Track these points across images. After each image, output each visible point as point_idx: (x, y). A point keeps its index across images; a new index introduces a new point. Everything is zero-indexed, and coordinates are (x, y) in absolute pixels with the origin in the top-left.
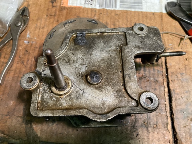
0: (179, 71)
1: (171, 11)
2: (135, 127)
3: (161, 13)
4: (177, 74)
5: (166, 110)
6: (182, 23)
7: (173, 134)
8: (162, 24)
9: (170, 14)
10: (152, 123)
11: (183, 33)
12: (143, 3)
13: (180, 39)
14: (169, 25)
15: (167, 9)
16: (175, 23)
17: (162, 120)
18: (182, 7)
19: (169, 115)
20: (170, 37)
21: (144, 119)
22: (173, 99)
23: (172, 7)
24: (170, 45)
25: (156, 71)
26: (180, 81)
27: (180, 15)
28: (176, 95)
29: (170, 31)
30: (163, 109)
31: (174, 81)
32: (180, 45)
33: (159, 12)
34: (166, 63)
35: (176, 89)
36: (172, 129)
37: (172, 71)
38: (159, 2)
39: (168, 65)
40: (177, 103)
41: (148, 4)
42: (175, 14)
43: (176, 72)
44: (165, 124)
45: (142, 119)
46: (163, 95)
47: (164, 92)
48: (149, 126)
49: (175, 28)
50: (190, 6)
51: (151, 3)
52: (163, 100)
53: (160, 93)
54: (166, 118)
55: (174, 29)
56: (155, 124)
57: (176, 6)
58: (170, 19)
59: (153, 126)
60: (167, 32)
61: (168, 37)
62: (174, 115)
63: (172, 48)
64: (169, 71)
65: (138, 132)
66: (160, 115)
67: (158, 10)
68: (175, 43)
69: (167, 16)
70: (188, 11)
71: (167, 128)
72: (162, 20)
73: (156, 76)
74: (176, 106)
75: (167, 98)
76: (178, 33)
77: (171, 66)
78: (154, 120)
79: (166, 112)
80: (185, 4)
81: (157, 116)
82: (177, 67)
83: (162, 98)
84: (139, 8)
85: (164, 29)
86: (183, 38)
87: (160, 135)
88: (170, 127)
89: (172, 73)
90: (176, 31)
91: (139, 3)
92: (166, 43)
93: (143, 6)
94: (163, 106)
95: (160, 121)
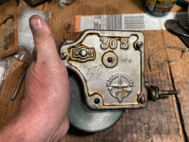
0: (184, 80)
1: (170, 28)
2: (149, 134)
3: (162, 30)
4: (183, 84)
5: (176, 116)
6: (182, 37)
7: (185, 139)
8: (164, 39)
9: (169, 30)
10: (164, 130)
11: (184, 46)
12: (145, 23)
13: (181, 52)
14: (170, 40)
15: (167, 26)
16: (176, 38)
17: (173, 126)
18: (180, 23)
19: (179, 121)
20: (172, 50)
21: (157, 126)
22: (182, 106)
23: (171, 24)
24: (173, 57)
25: (163, 82)
26: (186, 90)
27: (179, 31)
28: (184, 103)
29: (171, 46)
30: (173, 116)
31: (181, 90)
32: (182, 57)
33: (160, 29)
34: (171, 74)
35: (183, 97)
36: (183, 135)
37: (177, 81)
38: (159, 21)
39: (173, 76)
40: (186, 110)
41: (150, 23)
42: (175, 30)
43: (182, 81)
44: (177, 130)
45: (155, 127)
46: (172, 103)
47: (172, 100)
48: (162, 132)
49: (176, 42)
50: (187, 21)
51: (152, 22)
52: (172, 108)
53: (168, 102)
54: (176, 124)
55: (175, 43)
56: (168, 130)
57: (174, 23)
58: (170, 35)
59: (166, 133)
60: (168, 46)
61: (171, 50)
62: (184, 121)
63: (175, 60)
64: (175, 81)
65: (152, 139)
66: (171, 122)
67: (159, 28)
68: (177, 56)
69: (167, 32)
70: (186, 26)
71: (179, 134)
72: (163, 36)
73: (164, 87)
74: (185, 113)
75: (176, 105)
76: (179, 46)
77: (176, 77)
78: (166, 127)
79: (176, 118)
80: (182, 20)
81: (168, 123)
82: (182, 77)
83: (171, 106)
84: (142, 28)
85: (166, 44)
86: (185, 50)
87: (173, 140)
88: (181, 132)
89: (178, 83)
90: (177, 45)
91: (141, 23)
92: (170, 56)
93: (145, 26)
94: (172, 113)
95: (171, 127)
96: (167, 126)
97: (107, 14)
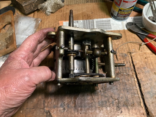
0: (142, 66)
1: (130, 28)
2: (119, 107)
3: (124, 30)
4: (141, 69)
5: (138, 93)
6: (139, 35)
7: (146, 109)
8: (126, 37)
9: (130, 30)
10: (130, 103)
11: (140, 41)
12: (111, 25)
13: (139, 45)
14: (130, 37)
15: (128, 27)
16: (134, 36)
17: (136, 100)
18: (137, 24)
19: (140, 96)
20: (133, 44)
21: (124, 101)
22: (142, 85)
23: (130, 26)
24: (133, 50)
25: (127, 68)
26: (144, 73)
27: (136, 30)
28: (143, 83)
29: (132, 41)
30: (136, 93)
31: (140, 73)
32: (140, 49)
33: (123, 29)
34: (133, 62)
35: (142, 78)
36: (144, 106)
37: (137, 67)
38: (122, 23)
39: (134, 63)
40: (145, 88)
41: (115, 25)
42: (133, 30)
43: (140, 67)
44: (139, 103)
45: (123, 101)
46: (134, 83)
47: (134, 81)
48: (128, 105)
49: (135, 38)
50: (142, 23)
51: (117, 24)
52: (135, 87)
53: (132, 82)
54: (139, 99)
55: (134, 40)
56: (133, 103)
57: (133, 25)
58: (131, 33)
59: (131, 105)
60: (129, 42)
61: (131, 45)
62: (144, 96)
63: (135, 52)
64: (136, 67)
65: (122, 110)
66: (134, 97)
67: (122, 28)
68: (137, 48)
69: (128, 31)
70: (141, 26)
71: (141, 105)
72: (125, 34)
73: (128, 72)
74: (144, 90)
75: (137, 85)
76: (137, 42)
77: (136, 64)
79: (138, 94)
80: (138, 22)
81: (133, 98)
82: (140, 64)
83: (134, 86)
84: (109, 29)
85: (128, 40)
86: (141, 44)
87: (137, 111)
88: (142, 104)
89: (138, 68)
90: (135, 40)
91: (109, 25)
92: (131, 49)
93: (111, 27)
94: (135, 91)
95: (135, 101)
96: (132, 101)
97: (83, 19)
